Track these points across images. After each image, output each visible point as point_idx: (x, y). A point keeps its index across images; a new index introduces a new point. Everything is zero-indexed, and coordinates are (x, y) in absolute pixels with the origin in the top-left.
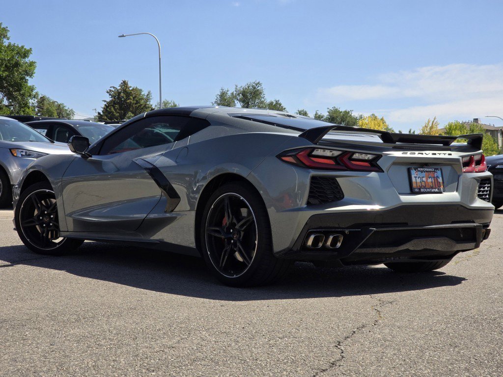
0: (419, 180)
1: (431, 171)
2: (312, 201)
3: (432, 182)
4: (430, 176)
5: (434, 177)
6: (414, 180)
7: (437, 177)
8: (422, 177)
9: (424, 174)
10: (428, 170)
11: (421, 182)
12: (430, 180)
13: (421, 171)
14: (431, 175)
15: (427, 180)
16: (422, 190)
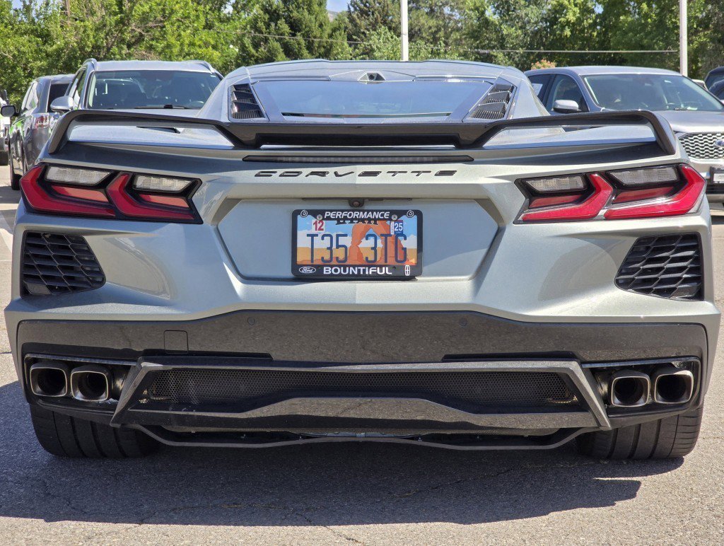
0: (322, 244)
1: (375, 220)
2: (34, 288)
3: (374, 248)
4: (371, 232)
5: (386, 236)
6: (303, 242)
7: (400, 234)
8: (338, 236)
9: (348, 227)
10: (362, 215)
11: (330, 248)
12: (367, 244)
13: (338, 220)
14: (377, 228)
15: (356, 242)
16: (327, 271)
